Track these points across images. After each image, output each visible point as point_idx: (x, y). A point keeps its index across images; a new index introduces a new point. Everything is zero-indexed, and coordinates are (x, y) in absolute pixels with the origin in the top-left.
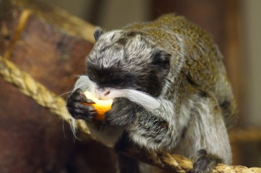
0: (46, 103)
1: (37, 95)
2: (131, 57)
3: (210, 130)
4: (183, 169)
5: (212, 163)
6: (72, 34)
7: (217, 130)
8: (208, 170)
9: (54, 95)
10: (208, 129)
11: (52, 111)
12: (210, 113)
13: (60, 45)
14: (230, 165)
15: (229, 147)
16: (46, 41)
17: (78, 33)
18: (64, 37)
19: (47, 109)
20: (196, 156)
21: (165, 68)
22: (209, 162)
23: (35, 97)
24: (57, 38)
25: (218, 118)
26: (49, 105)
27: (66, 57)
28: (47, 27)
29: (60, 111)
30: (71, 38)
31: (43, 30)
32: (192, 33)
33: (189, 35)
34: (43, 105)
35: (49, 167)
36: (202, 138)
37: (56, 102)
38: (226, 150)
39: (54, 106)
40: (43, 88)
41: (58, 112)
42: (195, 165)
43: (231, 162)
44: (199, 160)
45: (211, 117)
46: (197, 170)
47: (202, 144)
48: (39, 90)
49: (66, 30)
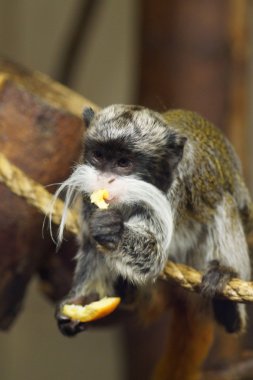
0: (22, 191)
1: (12, 181)
2: (144, 132)
3: (226, 238)
4: (189, 282)
5: (226, 276)
6: (56, 105)
7: (234, 237)
8: (221, 285)
9: (32, 182)
10: (224, 238)
11: (29, 202)
12: (227, 217)
13: (41, 119)
14: (247, 280)
15: (247, 259)
16: (23, 113)
17: (64, 105)
18: (47, 109)
19: (23, 198)
20: (206, 267)
21: (178, 155)
22: (221, 276)
23: (9, 183)
24: (38, 110)
25: (236, 223)
26: (26, 195)
27: (48, 134)
28: (26, 96)
29: (39, 202)
30: (55, 112)
31: (20, 99)
32: (197, 135)
33: (195, 139)
34: (19, 193)
35: (20, 269)
36: (215, 247)
37: (34, 191)
38: (244, 263)
39: (33, 196)
40: (20, 173)
41: (37, 204)
42: (204, 279)
43: (249, 278)
44: (210, 272)
45: (228, 221)
46: (207, 284)
47: (214, 254)
48: (15, 175)
49: (49, 101)
